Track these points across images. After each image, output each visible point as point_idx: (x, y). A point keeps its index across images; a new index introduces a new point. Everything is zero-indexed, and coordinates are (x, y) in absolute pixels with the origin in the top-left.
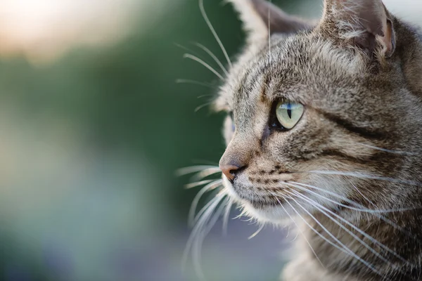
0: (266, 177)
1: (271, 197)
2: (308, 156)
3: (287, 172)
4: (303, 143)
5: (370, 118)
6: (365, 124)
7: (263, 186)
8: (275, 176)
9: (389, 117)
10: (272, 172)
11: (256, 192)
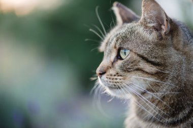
0: (112, 77)
1: (115, 85)
2: (130, 70)
3: (121, 76)
4: (128, 65)
5: (156, 58)
6: (153, 60)
7: (111, 80)
8: (116, 77)
9: (163, 58)
10: (115, 75)
11: (109, 83)
